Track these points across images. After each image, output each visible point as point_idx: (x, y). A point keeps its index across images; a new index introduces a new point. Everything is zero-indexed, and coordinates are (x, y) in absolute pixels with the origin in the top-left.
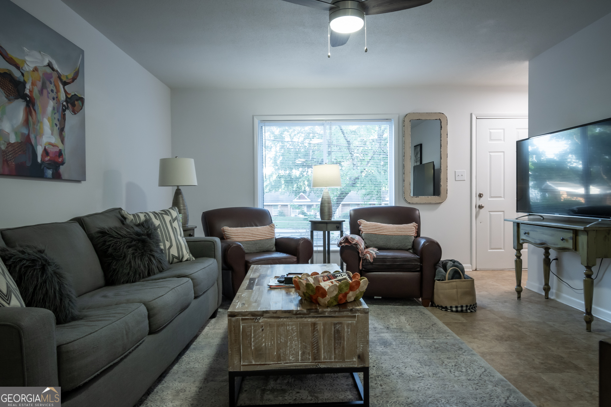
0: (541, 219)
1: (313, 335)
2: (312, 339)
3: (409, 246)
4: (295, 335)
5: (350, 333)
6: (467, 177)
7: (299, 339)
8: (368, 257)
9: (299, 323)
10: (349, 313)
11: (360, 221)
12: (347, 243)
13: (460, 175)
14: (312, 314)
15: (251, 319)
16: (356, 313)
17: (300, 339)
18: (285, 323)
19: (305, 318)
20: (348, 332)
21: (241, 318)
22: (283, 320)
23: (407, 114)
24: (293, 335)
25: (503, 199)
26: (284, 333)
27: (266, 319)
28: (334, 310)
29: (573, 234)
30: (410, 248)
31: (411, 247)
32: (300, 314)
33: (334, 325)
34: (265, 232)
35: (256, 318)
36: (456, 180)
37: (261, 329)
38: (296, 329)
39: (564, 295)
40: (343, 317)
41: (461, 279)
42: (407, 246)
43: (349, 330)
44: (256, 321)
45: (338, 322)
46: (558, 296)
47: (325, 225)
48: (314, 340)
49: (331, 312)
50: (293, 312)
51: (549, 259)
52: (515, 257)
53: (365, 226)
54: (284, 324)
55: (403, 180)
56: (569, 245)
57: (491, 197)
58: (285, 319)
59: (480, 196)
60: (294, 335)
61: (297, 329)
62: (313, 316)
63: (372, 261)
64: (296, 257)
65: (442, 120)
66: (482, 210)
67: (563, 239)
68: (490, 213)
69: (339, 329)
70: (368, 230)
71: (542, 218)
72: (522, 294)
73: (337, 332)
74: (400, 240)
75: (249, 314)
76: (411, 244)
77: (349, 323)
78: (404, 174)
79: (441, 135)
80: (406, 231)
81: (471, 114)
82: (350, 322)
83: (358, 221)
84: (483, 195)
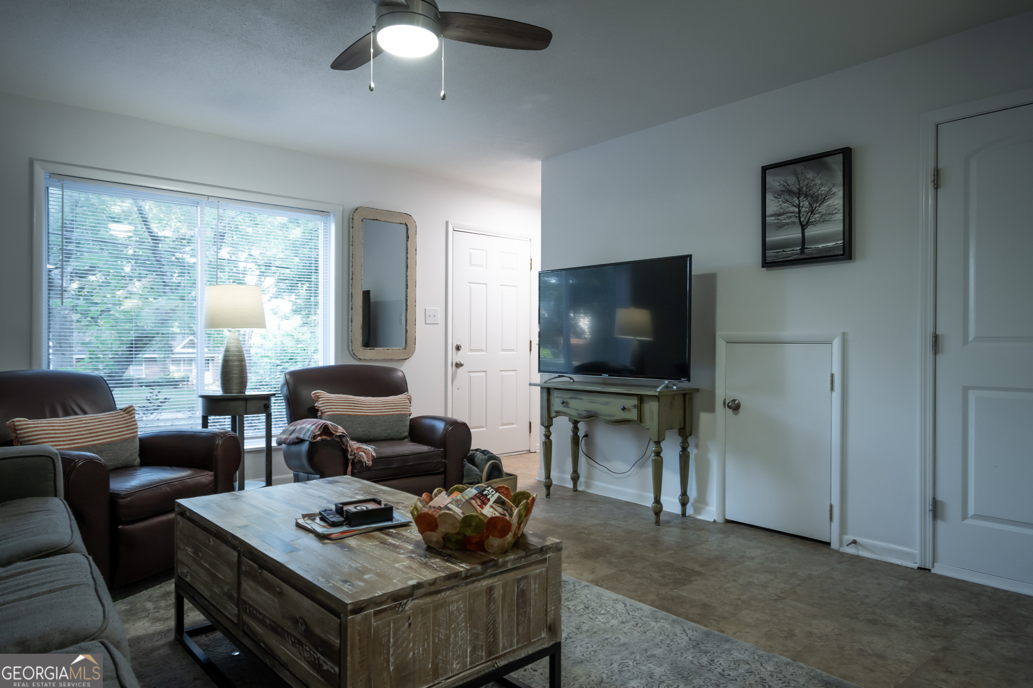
0: (570, 381)
1: (489, 610)
2: (487, 618)
3: (404, 432)
4: (462, 619)
5: (537, 590)
6: (441, 319)
7: (468, 625)
8: (363, 457)
9: (469, 594)
10: (537, 557)
11: (315, 393)
12: (325, 435)
13: (432, 316)
14: (490, 572)
15: (391, 608)
16: (547, 554)
17: (469, 623)
18: (447, 600)
19: (479, 580)
20: (535, 588)
21: (372, 611)
22: (445, 594)
23: (358, 208)
24: (458, 619)
25: (485, 353)
26: (445, 619)
27: (416, 601)
28: (519, 556)
29: (638, 401)
30: (406, 436)
31: (407, 434)
32: (471, 576)
33: (517, 583)
34: (117, 425)
35: (401, 603)
36: (426, 324)
37: (407, 624)
38: (463, 608)
39: (597, 483)
40: (530, 565)
41: (502, 477)
42: (401, 433)
43: (537, 585)
44: (400, 609)
45: (523, 575)
46: (588, 485)
47: (242, 403)
48: (489, 619)
49: (515, 560)
50: (461, 575)
51: (579, 437)
52: (544, 438)
53: (328, 403)
54: (445, 601)
55: (350, 320)
56: (633, 415)
57: (472, 350)
58: (448, 593)
59: (458, 348)
60: (460, 619)
61: (465, 606)
62: (490, 575)
63: (370, 463)
64: (212, 473)
65: (408, 226)
66: (461, 369)
67: (624, 409)
68: (470, 374)
69: (524, 588)
70: (336, 408)
71: (572, 381)
72: (552, 488)
73: (522, 594)
74: (392, 423)
75: (388, 598)
76: (407, 429)
77: (536, 574)
78: (352, 309)
79: (407, 249)
80: (399, 408)
81: (447, 223)
82: (538, 571)
83: (313, 392)
84: (461, 347)
